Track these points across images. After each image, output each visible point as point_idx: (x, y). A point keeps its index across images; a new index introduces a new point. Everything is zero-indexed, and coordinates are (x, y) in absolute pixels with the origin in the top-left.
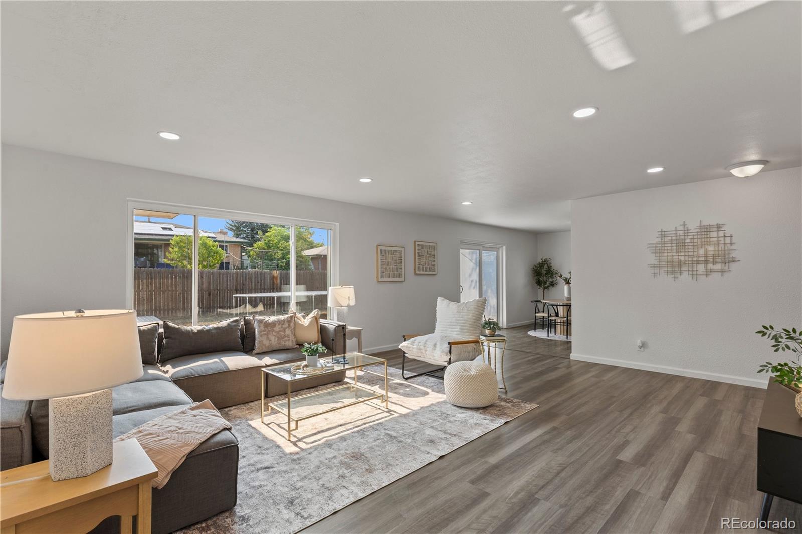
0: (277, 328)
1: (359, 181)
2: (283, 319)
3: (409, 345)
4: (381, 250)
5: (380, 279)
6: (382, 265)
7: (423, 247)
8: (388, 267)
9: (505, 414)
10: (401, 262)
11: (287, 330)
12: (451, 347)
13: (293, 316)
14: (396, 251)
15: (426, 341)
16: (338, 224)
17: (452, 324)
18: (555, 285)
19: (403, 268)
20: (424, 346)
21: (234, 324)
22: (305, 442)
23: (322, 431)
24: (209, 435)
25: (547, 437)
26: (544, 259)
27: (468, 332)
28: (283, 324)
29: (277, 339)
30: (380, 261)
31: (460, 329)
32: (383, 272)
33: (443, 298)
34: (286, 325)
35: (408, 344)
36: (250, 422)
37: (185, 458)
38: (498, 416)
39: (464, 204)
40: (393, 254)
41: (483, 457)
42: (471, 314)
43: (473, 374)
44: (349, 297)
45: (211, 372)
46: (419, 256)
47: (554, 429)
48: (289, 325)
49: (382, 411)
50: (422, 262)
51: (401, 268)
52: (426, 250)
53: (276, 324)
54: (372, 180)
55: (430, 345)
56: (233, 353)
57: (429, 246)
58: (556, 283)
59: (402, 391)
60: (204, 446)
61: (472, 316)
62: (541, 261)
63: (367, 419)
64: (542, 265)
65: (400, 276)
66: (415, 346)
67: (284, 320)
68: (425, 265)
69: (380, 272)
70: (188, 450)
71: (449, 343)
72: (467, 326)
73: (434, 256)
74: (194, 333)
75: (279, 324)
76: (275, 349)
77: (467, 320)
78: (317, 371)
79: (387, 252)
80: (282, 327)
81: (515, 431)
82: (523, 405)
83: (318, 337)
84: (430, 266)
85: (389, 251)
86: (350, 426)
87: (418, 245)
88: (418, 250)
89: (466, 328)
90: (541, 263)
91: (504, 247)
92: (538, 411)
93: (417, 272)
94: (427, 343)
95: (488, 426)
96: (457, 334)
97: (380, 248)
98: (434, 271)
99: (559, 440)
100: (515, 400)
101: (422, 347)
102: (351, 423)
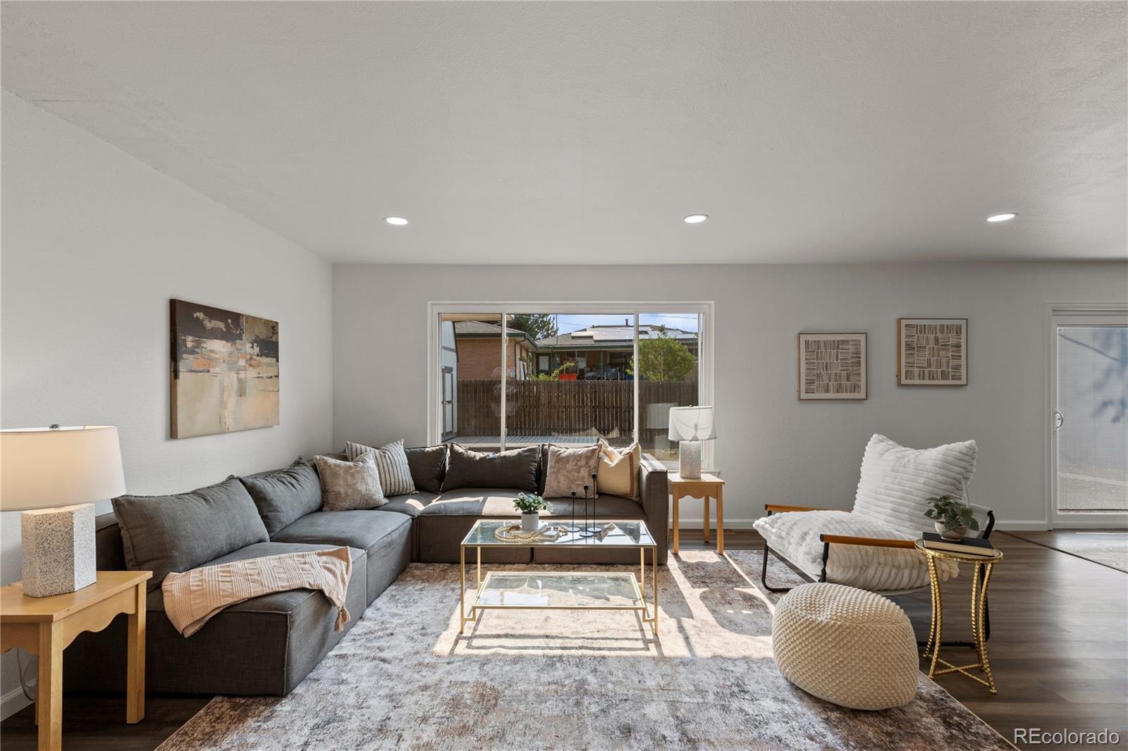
0: (570, 466)
1: (684, 221)
2: (580, 453)
3: (767, 526)
4: (807, 343)
5: (804, 396)
6: (807, 369)
7: (923, 329)
8: (824, 373)
10: (859, 363)
11: (582, 470)
12: (827, 547)
13: (596, 449)
14: (844, 342)
15: (795, 524)
16: (713, 302)
17: (878, 496)
19: (863, 374)
20: (787, 534)
21: (527, 454)
24: (267, 591)
28: (579, 461)
29: (567, 481)
30: (803, 362)
31: (893, 510)
32: (810, 382)
33: (881, 437)
34: (583, 462)
35: (766, 523)
37: (219, 611)
40: (838, 348)
42: (922, 480)
43: (820, 619)
46: (909, 347)
48: (587, 463)
49: (640, 637)
50: (921, 359)
51: (859, 374)
52: (932, 336)
53: (570, 459)
54: (707, 216)
55: (797, 532)
57: (942, 326)
61: (925, 484)
65: (855, 388)
66: (774, 530)
67: (581, 455)
68: (930, 366)
69: (804, 381)
70: (230, 601)
71: (823, 538)
72: (907, 506)
73: (958, 346)
75: (573, 460)
76: (564, 495)
77: (910, 493)
79: (822, 345)
80: (576, 464)
83: (632, 486)
84: (944, 368)
85: (826, 342)
86: (558, 643)
87: (908, 326)
88: (907, 336)
89: (907, 510)
93: (904, 381)
94: (795, 527)
97: (803, 338)
98: (960, 379)
101: (784, 534)
102: (569, 638)
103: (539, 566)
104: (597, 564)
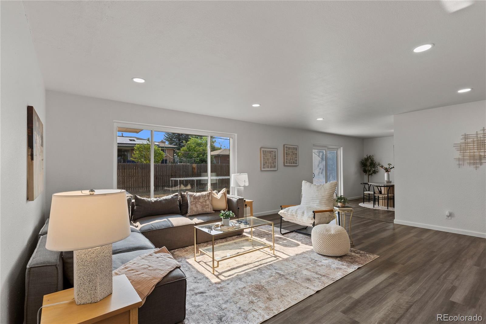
0: (201, 200)
1: (252, 106)
2: (204, 194)
3: (285, 212)
4: (263, 151)
5: (263, 169)
6: (263, 160)
7: (289, 148)
8: (267, 161)
9: (357, 262)
10: (276, 158)
11: (207, 201)
12: (314, 214)
13: (210, 192)
14: (272, 151)
15: (297, 210)
16: (236, 135)
17: (313, 199)
18: (377, 173)
19: (277, 162)
20: (296, 213)
21: (175, 197)
22: (223, 276)
23: (234, 269)
24: (168, 272)
25: (391, 280)
26: (368, 156)
27: (325, 204)
28: (205, 197)
29: (201, 207)
30: (262, 157)
31: (320, 202)
32: (264, 165)
33: (306, 181)
34: (207, 198)
35: (284, 211)
36: (188, 260)
37: (154, 287)
38: (352, 263)
39: (318, 119)
40: (271, 153)
41: (347, 293)
43: (332, 233)
44: (245, 181)
45: (163, 227)
46: (287, 154)
47: (395, 274)
48: (209, 198)
49: (271, 256)
50: (289, 157)
51: (276, 162)
52: (291, 151)
53: (200, 197)
54: (260, 105)
55: (300, 212)
56: (175, 215)
57: (293, 148)
58: (377, 172)
59: (281, 242)
60: (165, 280)
61: (328, 193)
62: (366, 157)
63: (262, 261)
64: (367, 160)
65: (275, 167)
66: (289, 213)
67: (205, 195)
68: (291, 160)
69: (262, 164)
70: (156, 282)
71: (314, 212)
72: (323, 200)
73: (296, 154)
74: (152, 203)
75: (202, 198)
76: (200, 213)
77: (324, 197)
78: (230, 229)
79: (267, 152)
80: (204, 200)
81: (367, 274)
82: (368, 255)
83: (226, 206)
84: (294, 161)
85: (268, 151)
86: (251, 266)
87: (286, 147)
88: (286, 150)
89: (324, 201)
90: (366, 158)
91: (342, 148)
92: (380, 260)
93: (286, 165)
94: (298, 211)
95: (346, 270)
96: (317, 206)
97: (262, 149)
98: (297, 164)
99: (401, 283)
100: (361, 252)
101: (294, 214)
102: (252, 263)
103: (199, 245)
104: (220, 239)
